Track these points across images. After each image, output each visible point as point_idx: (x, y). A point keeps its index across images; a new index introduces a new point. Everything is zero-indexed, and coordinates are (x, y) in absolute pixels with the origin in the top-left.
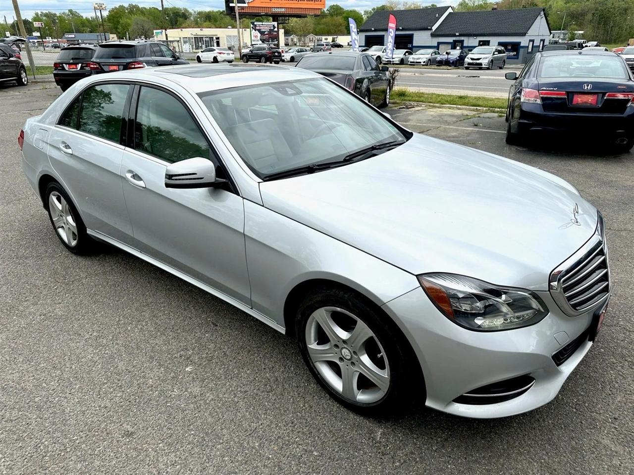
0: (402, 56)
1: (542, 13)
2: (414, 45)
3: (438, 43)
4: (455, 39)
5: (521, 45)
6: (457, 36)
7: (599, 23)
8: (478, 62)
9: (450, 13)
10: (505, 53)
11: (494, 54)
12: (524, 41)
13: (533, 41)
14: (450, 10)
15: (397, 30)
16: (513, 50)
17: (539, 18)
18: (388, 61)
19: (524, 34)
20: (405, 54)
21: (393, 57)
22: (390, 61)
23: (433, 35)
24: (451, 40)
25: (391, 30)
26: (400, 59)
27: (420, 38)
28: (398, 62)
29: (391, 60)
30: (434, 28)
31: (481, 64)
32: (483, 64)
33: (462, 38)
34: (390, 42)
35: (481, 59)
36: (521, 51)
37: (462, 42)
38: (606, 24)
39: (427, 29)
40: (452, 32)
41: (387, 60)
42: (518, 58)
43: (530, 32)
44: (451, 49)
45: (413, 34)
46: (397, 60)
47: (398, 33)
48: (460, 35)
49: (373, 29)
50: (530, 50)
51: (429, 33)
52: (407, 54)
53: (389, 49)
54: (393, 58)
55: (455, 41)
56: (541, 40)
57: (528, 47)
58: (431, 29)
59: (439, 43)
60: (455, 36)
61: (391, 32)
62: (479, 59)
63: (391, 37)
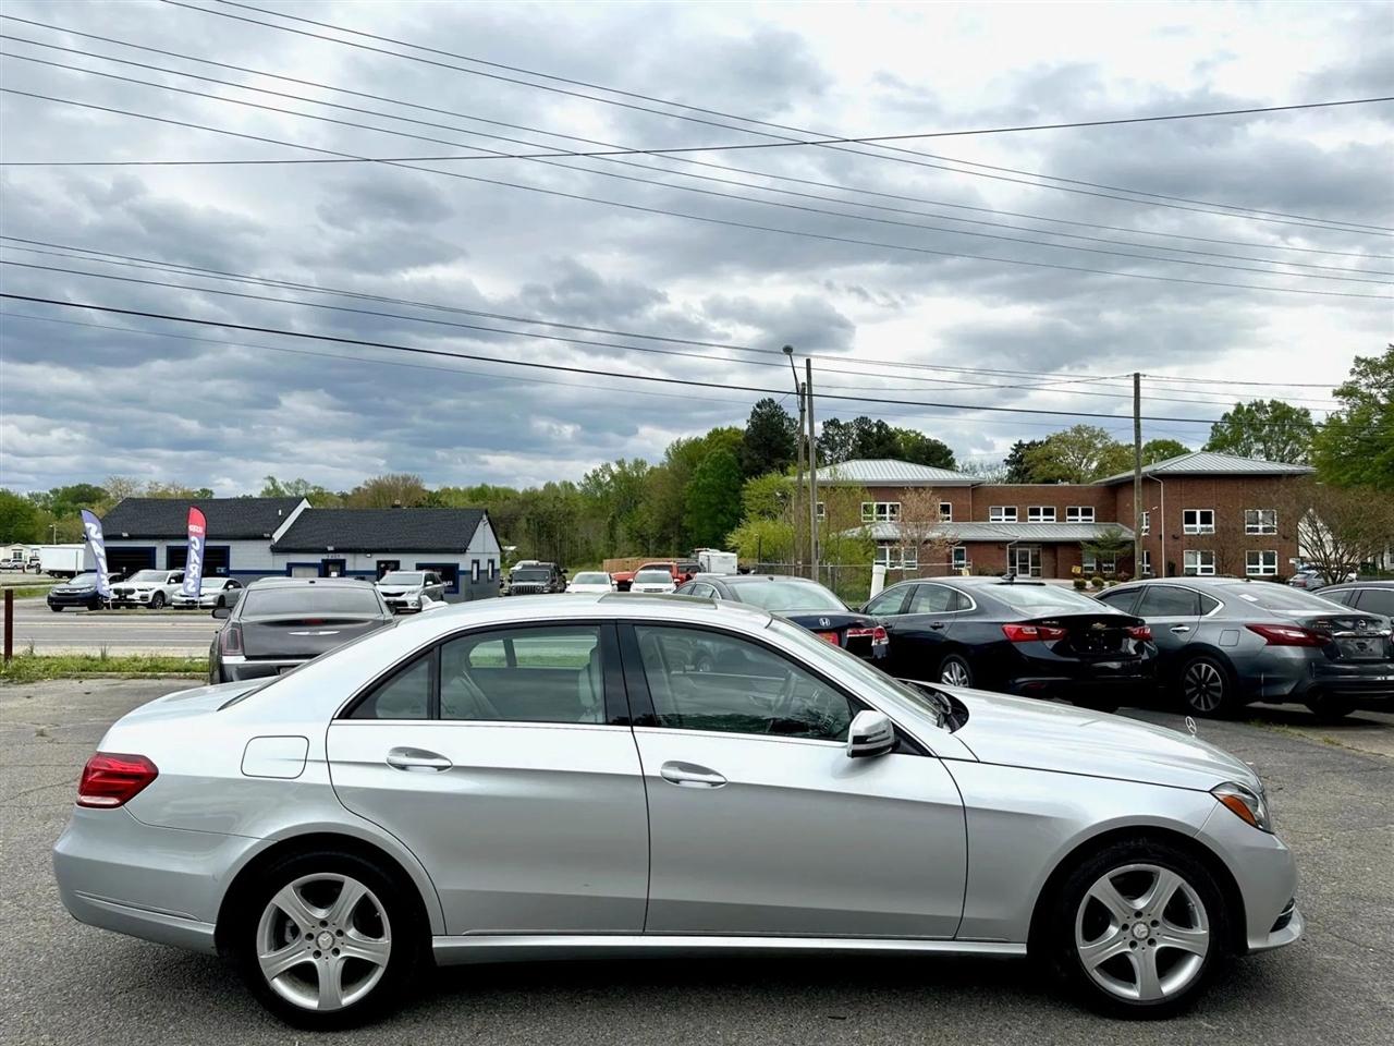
0: (220, 591)
1: (485, 517)
2: (231, 569)
3: (288, 564)
4: (325, 557)
5: (461, 568)
6: (331, 552)
7: (540, 535)
8: (398, 599)
9: (306, 510)
10: (439, 583)
11: (425, 585)
12: (464, 563)
13: (477, 562)
14: (305, 504)
15: (208, 538)
16: (444, 578)
17: (481, 524)
18: (187, 602)
19: (463, 551)
20: (226, 587)
21: (202, 593)
22: (193, 602)
23: (276, 550)
24: (317, 559)
25: (193, 538)
26: (218, 596)
27: (243, 555)
28: (212, 604)
29: (196, 599)
30: (277, 536)
31: (404, 603)
32: (409, 604)
33: (341, 556)
34: (195, 562)
35: (403, 593)
36: (462, 579)
37: (342, 563)
38: (550, 536)
39: (261, 538)
40: (318, 545)
41: (184, 599)
42: (457, 592)
43: (472, 547)
44: (320, 576)
45: (228, 547)
46: (209, 600)
47: (209, 544)
48: (337, 551)
49: (125, 535)
50: (475, 578)
51: (266, 545)
52: (231, 586)
53: (191, 575)
54: (200, 596)
55: (326, 563)
56: (489, 561)
57: (471, 572)
58: (270, 538)
59: (290, 566)
60: (325, 551)
61: (194, 542)
62: (399, 594)
63: (196, 552)
